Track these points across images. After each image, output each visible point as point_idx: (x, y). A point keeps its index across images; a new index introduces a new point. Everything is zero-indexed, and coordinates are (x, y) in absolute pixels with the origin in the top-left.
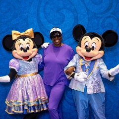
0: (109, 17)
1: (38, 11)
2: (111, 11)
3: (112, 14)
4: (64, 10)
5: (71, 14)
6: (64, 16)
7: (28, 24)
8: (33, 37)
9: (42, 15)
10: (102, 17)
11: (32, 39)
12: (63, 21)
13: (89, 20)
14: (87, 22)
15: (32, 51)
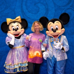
0: (69, 9)
1: (22, 4)
2: (70, 5)
3: (71, 6)
4: (39, 4)
5: (44, 7)
6: (39, 8)
7: (15, 13)
9: (24, 7)
10: (64, 9)
11: (20, 23)
12: (39, 11)
14: (54, 12)
15: (21, 31)
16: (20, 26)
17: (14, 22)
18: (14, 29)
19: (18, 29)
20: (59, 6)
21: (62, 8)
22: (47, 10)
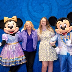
1: (28, 5)
4: (44, 4)
5: (48, 7)
6: (44, 8)
7: (22, 13)
8: (16, 21)
9: (30, 7)
10: (66, 8)
11: (16, 22)
12: (43, 11)
13: (58, 10)
15: (15, 29)
16: (15, 25)
17: (10, 21)
18: (9, 27)
19: (13, 27)
20: (62, 6)
21: (64, 7)
22: (51, 9)
